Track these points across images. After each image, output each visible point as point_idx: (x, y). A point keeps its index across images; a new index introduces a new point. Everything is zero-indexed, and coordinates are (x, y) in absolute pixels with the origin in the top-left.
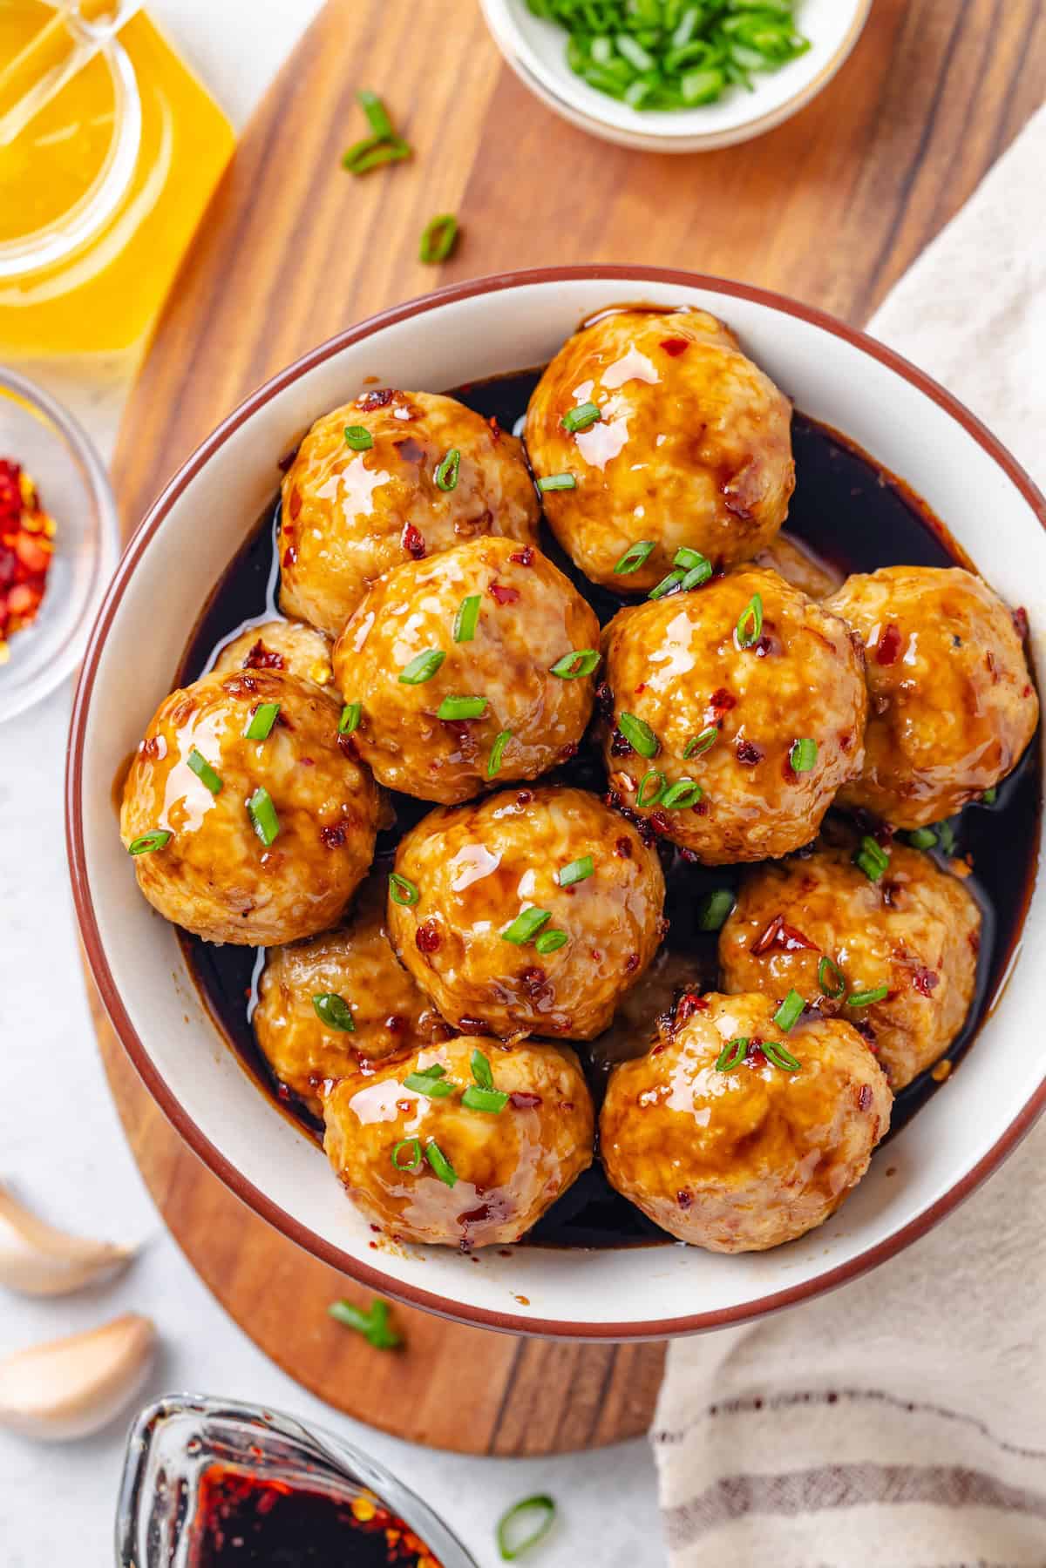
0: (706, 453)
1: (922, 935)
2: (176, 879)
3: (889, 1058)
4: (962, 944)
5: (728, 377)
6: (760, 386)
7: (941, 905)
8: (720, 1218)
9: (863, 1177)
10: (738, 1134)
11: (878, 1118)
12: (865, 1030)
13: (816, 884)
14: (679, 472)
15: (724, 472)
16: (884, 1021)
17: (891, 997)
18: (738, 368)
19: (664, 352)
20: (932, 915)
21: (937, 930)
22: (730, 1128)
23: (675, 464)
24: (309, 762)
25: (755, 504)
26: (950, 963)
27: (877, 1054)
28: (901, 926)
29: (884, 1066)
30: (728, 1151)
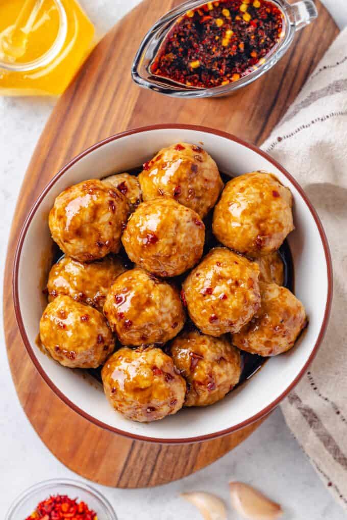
0: (262, 225)
1: (220, 375)
2: (58, 220)
3: (189, 398)
4: (228, 385)
5: (282, 211)
6: (288, 220)
7: (231, 372)
8: (118, 401)
9: (159, 420)
10: (137, 386)
11: (174, 409)
12: (188, 386)
13: (205, 344)
14: (252, 224)
15: (263, 233)
16: (194, 388)
17: (200, 384)
18: (286, 211)
19: (272, 193)
20: (227, 373)
21: (225, 378)
22: (138, 383)
23: (252, 222)
24: (110, 223)
25: (265, 246)
26: (222, 388)
27: (186, 393)
28: (217, 369)
29: (186, 399)
30: (133, 388)
